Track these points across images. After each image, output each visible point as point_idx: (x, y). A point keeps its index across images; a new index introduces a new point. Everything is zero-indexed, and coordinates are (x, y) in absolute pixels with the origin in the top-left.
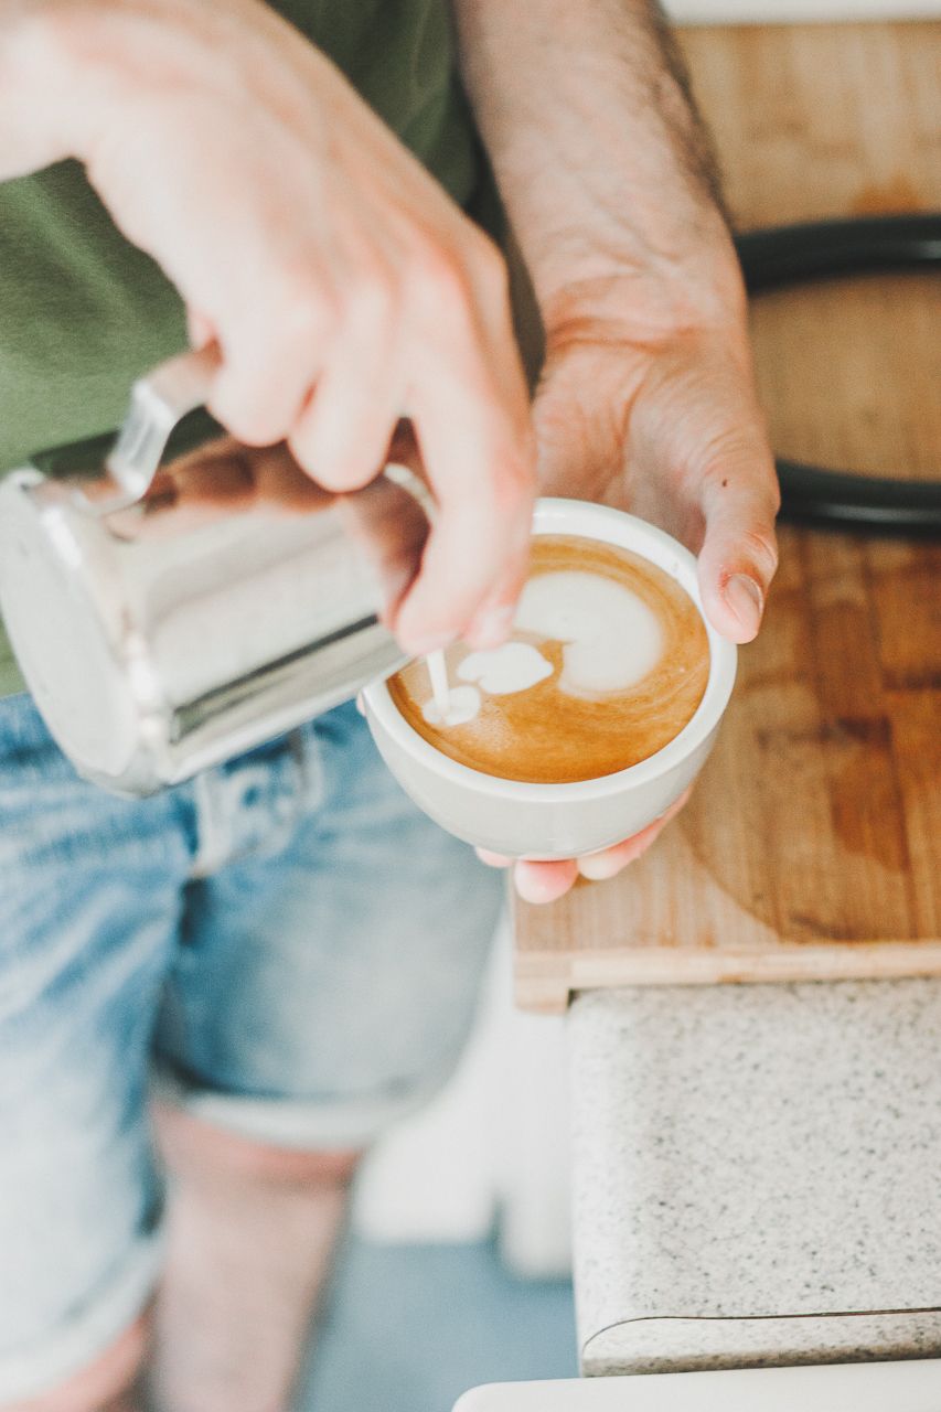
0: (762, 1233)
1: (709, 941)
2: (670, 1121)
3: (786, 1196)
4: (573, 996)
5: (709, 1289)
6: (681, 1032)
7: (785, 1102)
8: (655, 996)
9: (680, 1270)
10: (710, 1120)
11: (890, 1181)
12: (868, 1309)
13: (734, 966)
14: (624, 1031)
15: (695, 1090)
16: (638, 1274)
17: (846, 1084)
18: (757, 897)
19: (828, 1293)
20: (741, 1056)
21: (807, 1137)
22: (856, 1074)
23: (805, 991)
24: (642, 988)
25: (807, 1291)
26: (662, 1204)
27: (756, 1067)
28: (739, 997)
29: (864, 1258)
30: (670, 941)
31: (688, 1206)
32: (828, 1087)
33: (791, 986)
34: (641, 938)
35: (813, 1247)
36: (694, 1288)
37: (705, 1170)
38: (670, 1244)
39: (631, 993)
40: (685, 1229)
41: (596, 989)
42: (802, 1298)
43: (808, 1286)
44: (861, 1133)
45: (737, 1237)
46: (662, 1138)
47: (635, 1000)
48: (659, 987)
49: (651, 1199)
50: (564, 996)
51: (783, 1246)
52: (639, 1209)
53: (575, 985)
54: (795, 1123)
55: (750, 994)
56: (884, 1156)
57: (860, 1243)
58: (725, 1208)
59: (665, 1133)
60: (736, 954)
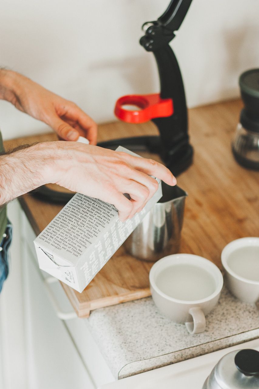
0: (146, 344)
1: (117, 294)
2: (120, 329)
3: (148, 337)
4: (91, 312)
5: (140, 356)
6: (115, 314)
7: (141, 321)
8: (107, 309)
9: (134, 353)
10: (127, 327)
11: (166, 330)
12: (172, 352)
13: (122, 299)
14: (104, 315)
15: (122, 323)
16: (126, 356)
17: (151, 315)
18: (123, 285)
19: (163, 351)
20: (128, 315)
21: (148, 326)
22: (152, 313)
23: (136, 302)
24: (104, 307)
25: (159, 352)
26: (125, 343)
27: (132, 316)
28: (124, 305)
29: (167, 344)
30: (109, 295)
31: (130, 342)
32: (148, 317)
33: (133, 301)
34: (103, 296)
35: (157, 344)
36: (138, 356)
37: (130, 336)
38: (130, 350)
39: (102, 309)
40: (131, 346)
41: (95, 310)
42: (159, 353)
43: (159, 351)
44: (157, 323)
45: (142, 346)
46: (120, 332)
47: (104, 310)
48: (107, 307)
49: (123, 343)
50: (88, 312)
51: (151, 345)
52: (121, 345)
53: (91, 309)
54: (144, 324)
55: (125, 305)
56: (163, 326)
57: (166, 341)
58: (137, 341)
59: (120, 331)
60: (122, 296)
